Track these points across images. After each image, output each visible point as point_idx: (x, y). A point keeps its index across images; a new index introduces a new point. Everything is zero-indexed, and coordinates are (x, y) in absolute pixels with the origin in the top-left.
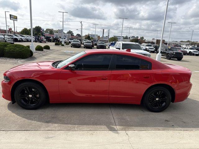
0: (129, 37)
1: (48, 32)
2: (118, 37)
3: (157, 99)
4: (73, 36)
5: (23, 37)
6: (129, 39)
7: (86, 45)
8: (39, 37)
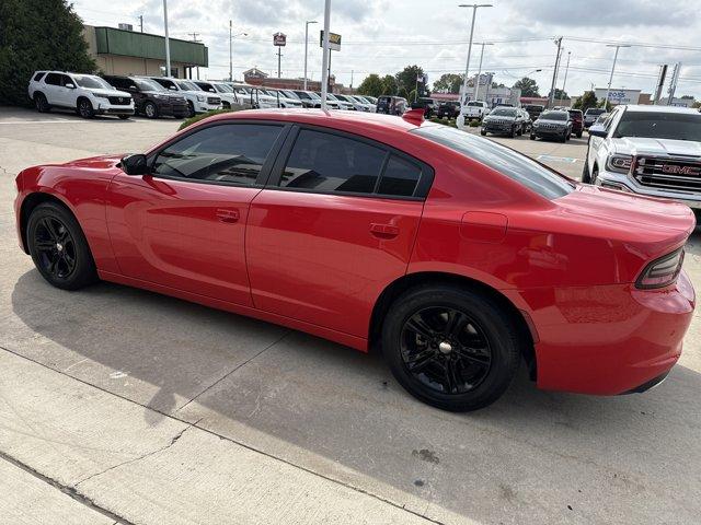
1: (446, 87)
3: (445, 346)
4: (537, 96)
5: (344, 102)
8: (389, 100)
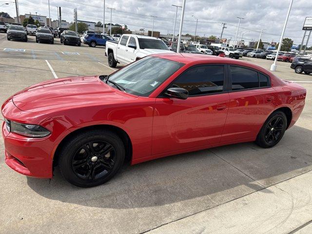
0: (105, 25)
2: (88, 24)
6: (105, 27)
7: (41, 36)
